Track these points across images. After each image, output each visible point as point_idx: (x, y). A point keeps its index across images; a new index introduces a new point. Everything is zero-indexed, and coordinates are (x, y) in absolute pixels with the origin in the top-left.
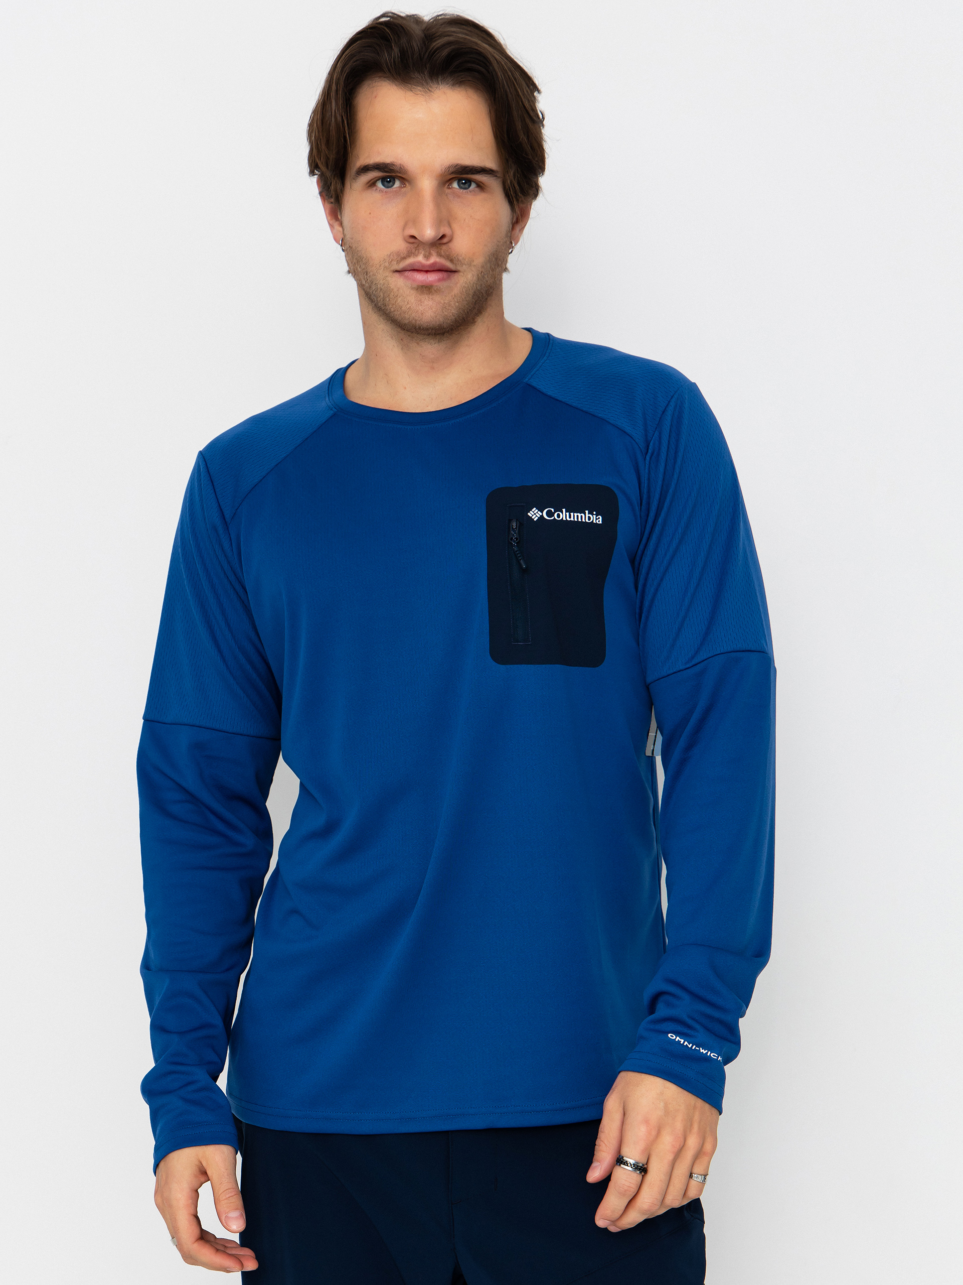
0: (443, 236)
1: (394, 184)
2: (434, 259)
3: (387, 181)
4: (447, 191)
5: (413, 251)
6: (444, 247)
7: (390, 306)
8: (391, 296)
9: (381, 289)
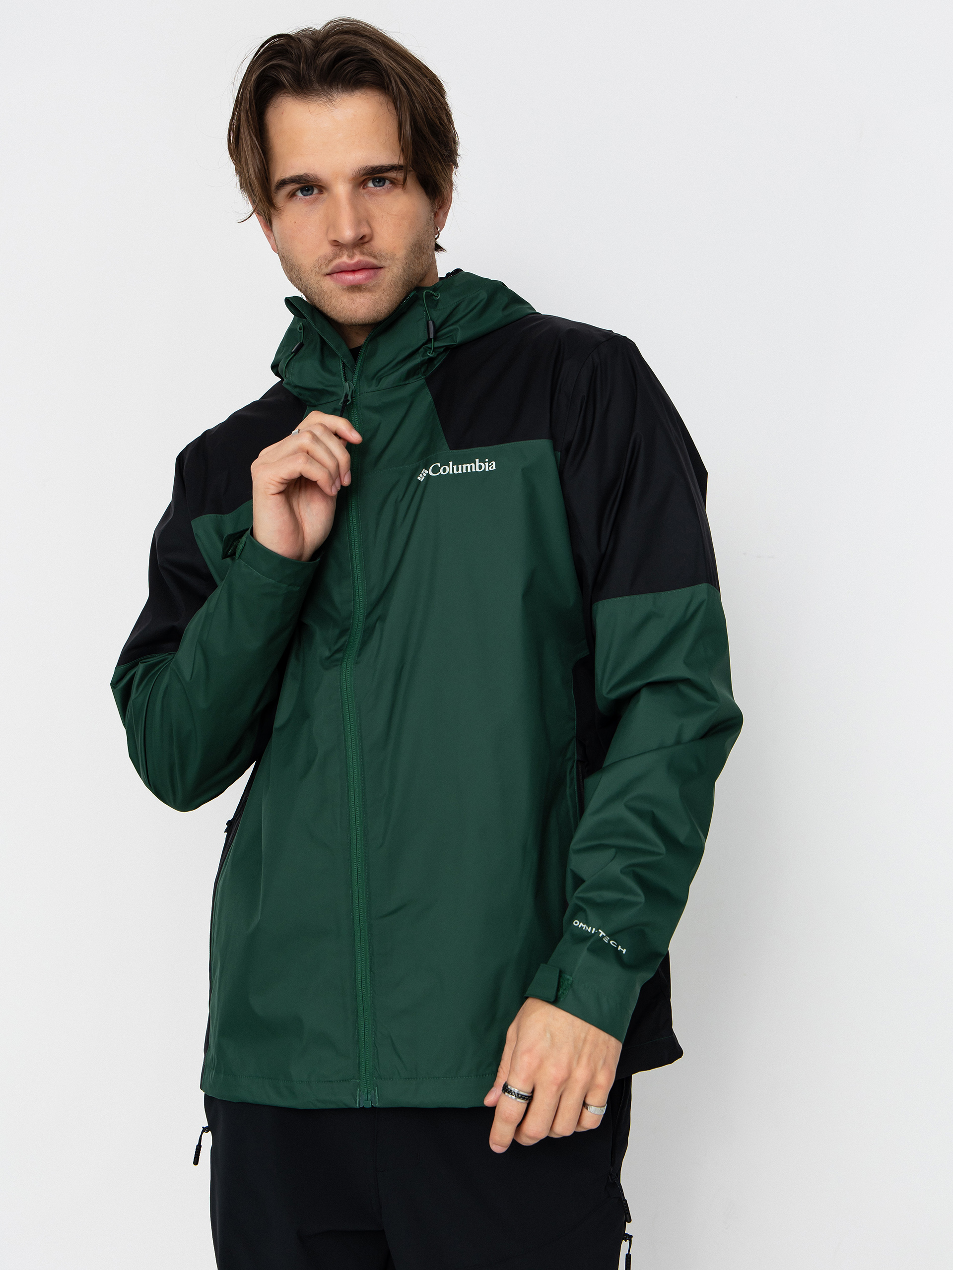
0: (363, 237)
1: (313, 192)
2: (358, 258)
3: (306, 190)
4: (362, 191)
5: (338, 253)
6: (366, 246)
7: (326, 307)
8: (326, 298)
9: (316, 293)
